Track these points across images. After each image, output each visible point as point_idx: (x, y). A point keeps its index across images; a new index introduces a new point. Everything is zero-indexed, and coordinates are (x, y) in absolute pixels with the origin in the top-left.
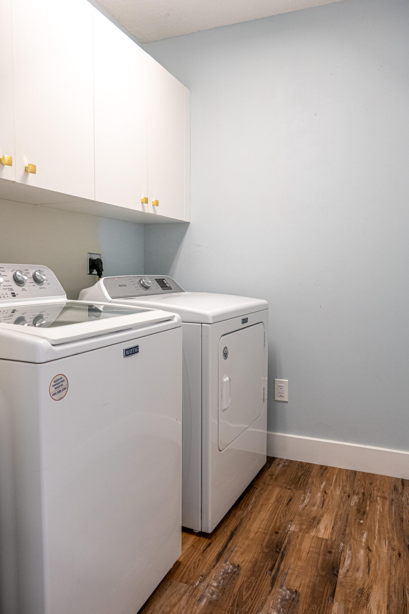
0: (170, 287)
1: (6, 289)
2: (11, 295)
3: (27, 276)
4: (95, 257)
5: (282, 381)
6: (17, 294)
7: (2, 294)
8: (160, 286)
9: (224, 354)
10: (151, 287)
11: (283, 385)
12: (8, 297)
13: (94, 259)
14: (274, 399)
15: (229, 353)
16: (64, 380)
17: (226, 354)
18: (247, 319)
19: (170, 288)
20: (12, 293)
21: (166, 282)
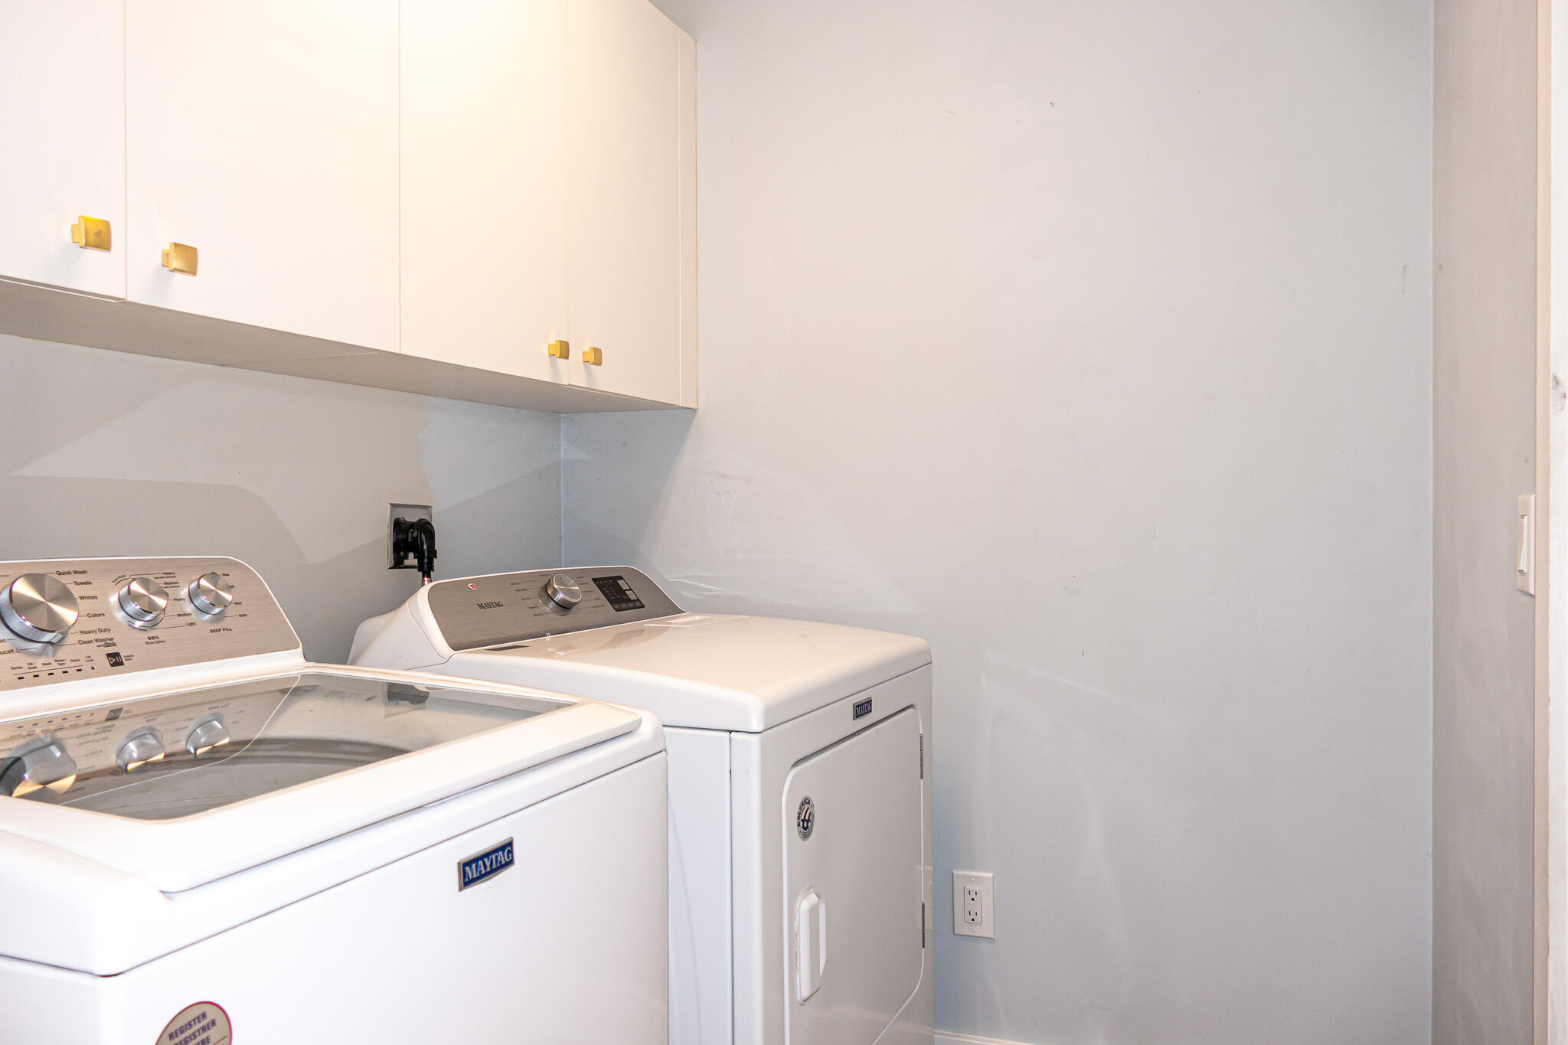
0: (638, 600)
1: (90, 642)
2: (106, 662)
3: (167, 595)
4: (412, 517)
5: (975, 877)
6: (129, 658)
7: (73, 661)
8: (608, 599)
9: (801, 823)
10: (581, 605)
11: (977, 888)
12: (93, 668)
13: (408, 523)
14: (954, 931)
15: (816, 817)
16: (213, 1023)
17: (808, 821)
18: (869, 702)
19: (637, 604)
20: (108, 655)
21: (625, 587)
